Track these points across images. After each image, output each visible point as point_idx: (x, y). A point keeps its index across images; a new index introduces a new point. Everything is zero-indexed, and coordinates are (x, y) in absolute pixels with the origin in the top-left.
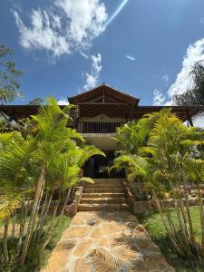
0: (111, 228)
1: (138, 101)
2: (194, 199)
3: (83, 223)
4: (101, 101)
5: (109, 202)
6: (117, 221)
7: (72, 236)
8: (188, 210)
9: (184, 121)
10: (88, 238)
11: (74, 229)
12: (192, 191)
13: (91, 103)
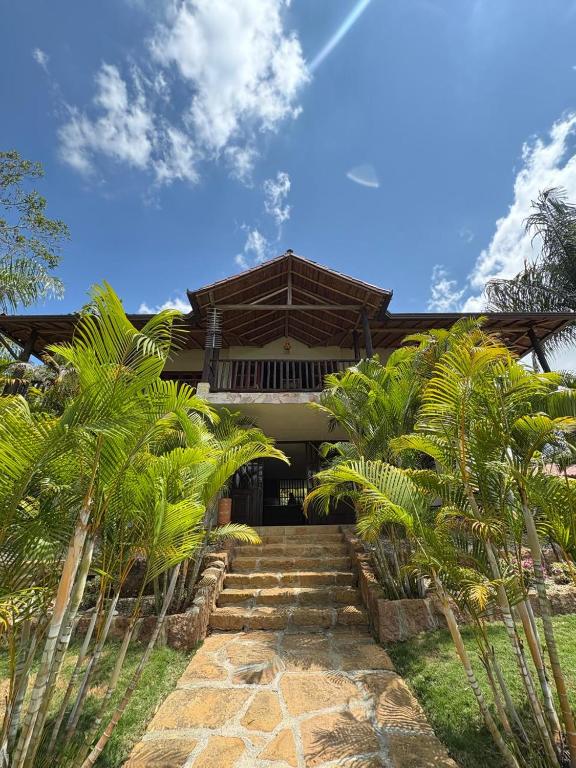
0: (309, 691)
1: (387, 298)
2: (564, 590)
3: (221, 674)
4: (282, 299)
5: (304, 600)
6: (327, 665)
7: (182, 725)
8: (547, 629)
9: (522, 354)
10: (232, 729)
11: (190, 695)
12: (557, 566)
13: (253, 306)
